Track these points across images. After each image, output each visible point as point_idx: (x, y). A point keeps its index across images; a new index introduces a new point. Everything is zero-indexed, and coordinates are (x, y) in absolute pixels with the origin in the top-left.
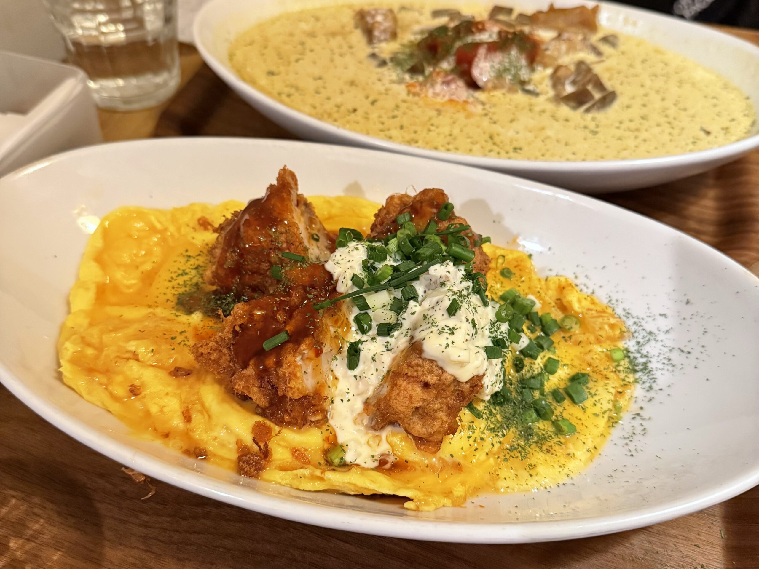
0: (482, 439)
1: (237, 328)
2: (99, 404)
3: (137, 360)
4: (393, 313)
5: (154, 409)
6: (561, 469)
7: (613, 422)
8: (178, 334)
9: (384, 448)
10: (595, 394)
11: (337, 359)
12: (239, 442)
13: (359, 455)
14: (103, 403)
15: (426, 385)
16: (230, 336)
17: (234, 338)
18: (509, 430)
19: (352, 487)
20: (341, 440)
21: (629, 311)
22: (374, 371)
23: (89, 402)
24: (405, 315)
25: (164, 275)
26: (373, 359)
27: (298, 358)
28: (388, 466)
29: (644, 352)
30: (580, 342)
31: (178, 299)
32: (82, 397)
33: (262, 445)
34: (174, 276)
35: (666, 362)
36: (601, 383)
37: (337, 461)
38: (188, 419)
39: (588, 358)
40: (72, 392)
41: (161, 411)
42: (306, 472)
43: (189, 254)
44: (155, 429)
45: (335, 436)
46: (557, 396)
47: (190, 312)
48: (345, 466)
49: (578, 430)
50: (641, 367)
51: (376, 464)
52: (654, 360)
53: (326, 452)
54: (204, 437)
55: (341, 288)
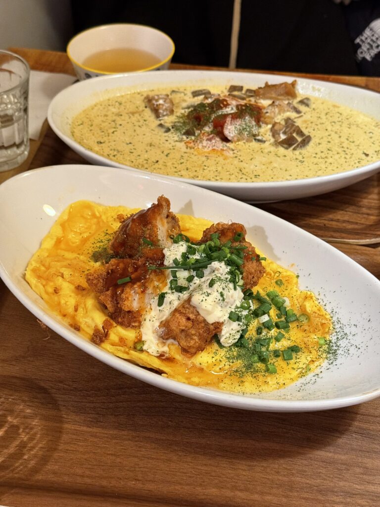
0: (220, 361)
1: (110, 271)
2: (39, 293)
3: (63, 277)
4: (187, 282)
5: (63, 302)
6: (257, 387)
7: (302, 375)
8: (86, 270)
9: (166, 349)
10: (299, 358)
11: (154, 299)
12: (96, 326)
13: (150, 348)
14: (40, 293)
15: (188, 319)
16: (105, 274)
17: (107, 276)
18: (237, 361)
19: (141, 361)
20: (143, 339)
21: (340, 320)
22: (168, 309)
23: (34, 291)
24: (191, 284)
25: (92, 240)
26: (170, 303)
27: (133, 292)
28: (164, 358)
29: (338, 344)
30: (305, 330)
31: (94, 254)
32: (32, 288)
33: (106, 330)
34: (96, 242)
35: (346, 351)
36: (306, 354)
37: (139, 348)
38: (76, 310)
39: (306, 340)
40: (27, 284)
41: (66, 304)
42: (122, 349)
43: (107, 232)
44: (60, 311)
45: (141, 337)
46: (276, 354)
47: (96, 261)
48: (142, 351)
49: (278, 372)
50: (333, 351)
51: (158, 355)
52: (341, 349)
53: (135, 343)
54: (81, 320)
55: (166, 263)
